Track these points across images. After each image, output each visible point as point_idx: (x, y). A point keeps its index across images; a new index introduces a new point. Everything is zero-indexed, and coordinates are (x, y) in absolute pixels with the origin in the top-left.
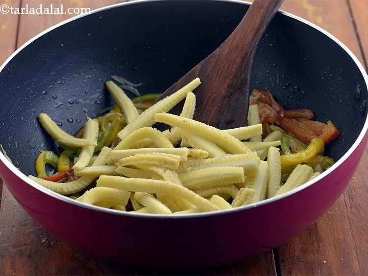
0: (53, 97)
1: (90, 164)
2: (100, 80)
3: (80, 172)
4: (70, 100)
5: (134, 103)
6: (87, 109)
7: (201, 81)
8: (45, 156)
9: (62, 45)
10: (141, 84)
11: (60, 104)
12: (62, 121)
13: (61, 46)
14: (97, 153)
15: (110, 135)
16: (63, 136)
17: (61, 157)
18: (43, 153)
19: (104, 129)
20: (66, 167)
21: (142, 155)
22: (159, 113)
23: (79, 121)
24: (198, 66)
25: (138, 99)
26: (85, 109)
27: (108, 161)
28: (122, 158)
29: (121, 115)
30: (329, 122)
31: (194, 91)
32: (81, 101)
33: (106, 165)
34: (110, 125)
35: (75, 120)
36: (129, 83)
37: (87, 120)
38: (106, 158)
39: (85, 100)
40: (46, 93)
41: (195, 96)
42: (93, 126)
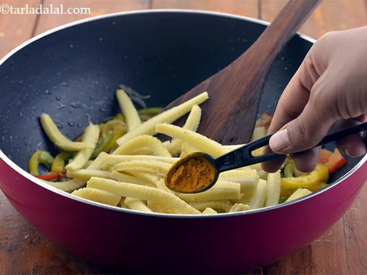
0: (56, 98)
1: (84, 167)
2: (107, 87)
3: (73, 173)
4: (73, 104)
5: (140, 114)
6: (90, 114)
7: (208, 96)
8: (39, 155)
9: (72, 46)
10: (148, 97)
11: (62, 106)
12: (63, 123)
13: (70, 47)
14: (93, 158)
15: (110, 142)
16: (61, 140)
17: (57, 157)
18: (38, 152)
19: (104, 135)
20: (60, 168)
21: (138, 162)
22: (161, 124)
23: (80, 125)
24: (208, 81)
25: (143, 111)
26: (88, 115)
27: (103, 166)
28: (118, 163)
29: (123, 123)
30: (336, 150)
31: (201, 105)
32: (85, 106)
33: (102, 169)
34: (111, 132)
35: (76, 125)
36: (137, 94)
37: (88, 125)
38: (102, 164)
39: (89, 106)
40: (49, 94)
41: (200, 110)
42: (93, 132)
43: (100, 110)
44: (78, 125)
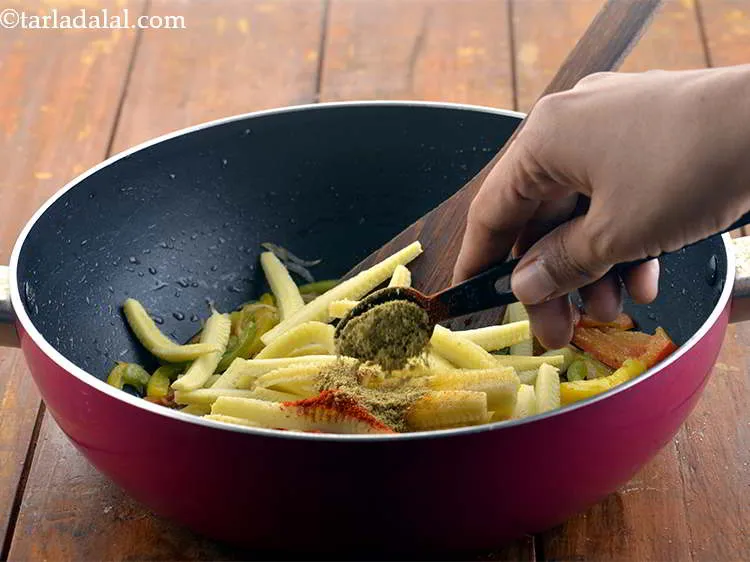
0: (150, 270)
1: (205, 386)
2: (241, 248)
3: (185, 395)
4: (181, 280)
5: (302, 293)
6: (212, 298)
7: (422, 248)
8: (124, 371)
9: (173, 176)
10: (317, 262)
11: (161, 284)
12: (164, 315)
13: (170, 178)
14: (220, 370)
15: (249, 342)
16: (162, 344)
17: (157, 373)
18: (122, 366)
19: (240, 331)
20: (161, 389)
21: (301, 367)
22: (337, 302)
23: (195, 318)
24: (420, 223)
25: (308, 287)
26: (208, 299)
27: (239, 382)
28: (265, 373)
29: (273, 309)
30: (660, 330)
31: (408, 266)
32: (202, 283)
33: (237, 388)
34: (251, 325)
35: (188, 317)
36: (295, 259)
37: (211, 314)
38: (238, 378)
39: (210, 282)
40: (136, 262)
41: (409, 273)
42: (219, 326)
43: (230, 290)
44: (192, 319)
